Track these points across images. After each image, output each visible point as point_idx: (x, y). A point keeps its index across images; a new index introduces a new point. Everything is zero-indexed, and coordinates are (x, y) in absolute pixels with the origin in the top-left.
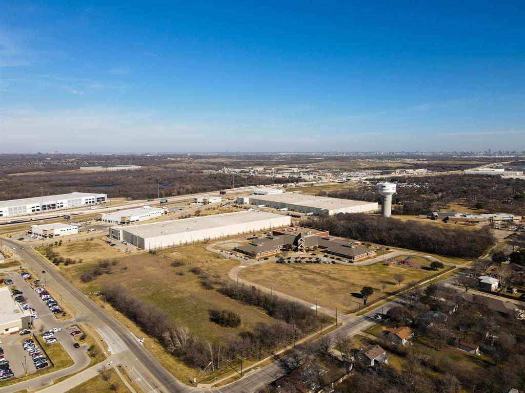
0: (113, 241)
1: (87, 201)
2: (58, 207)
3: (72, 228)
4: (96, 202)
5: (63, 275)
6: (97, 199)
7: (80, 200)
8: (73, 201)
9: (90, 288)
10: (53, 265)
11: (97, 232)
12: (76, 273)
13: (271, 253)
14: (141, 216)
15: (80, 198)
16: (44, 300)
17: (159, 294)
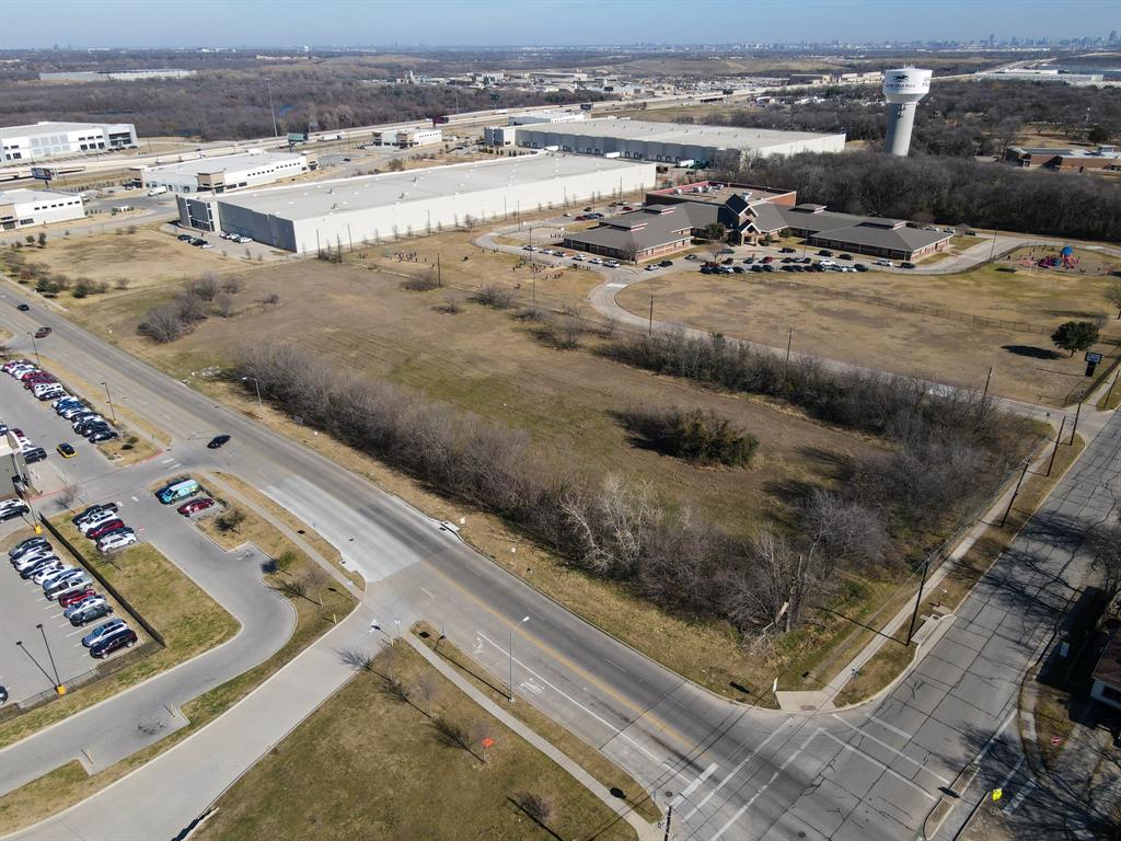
0: (196, 234)
1: (83, 143)
2: (8, 157)
3: (65, 200)
4: (108, 146)
5: (82, 324)
6: (112, 136)
7: (64, 139)
8: (45, 141)
9: (184, 357)
10: (40, 296)
11: (138, 213)
12: (121, 318)
13: (671, 250)
14: (251, 172)
15: (63, 133)
16: (43, 398)
17: (414, 369)
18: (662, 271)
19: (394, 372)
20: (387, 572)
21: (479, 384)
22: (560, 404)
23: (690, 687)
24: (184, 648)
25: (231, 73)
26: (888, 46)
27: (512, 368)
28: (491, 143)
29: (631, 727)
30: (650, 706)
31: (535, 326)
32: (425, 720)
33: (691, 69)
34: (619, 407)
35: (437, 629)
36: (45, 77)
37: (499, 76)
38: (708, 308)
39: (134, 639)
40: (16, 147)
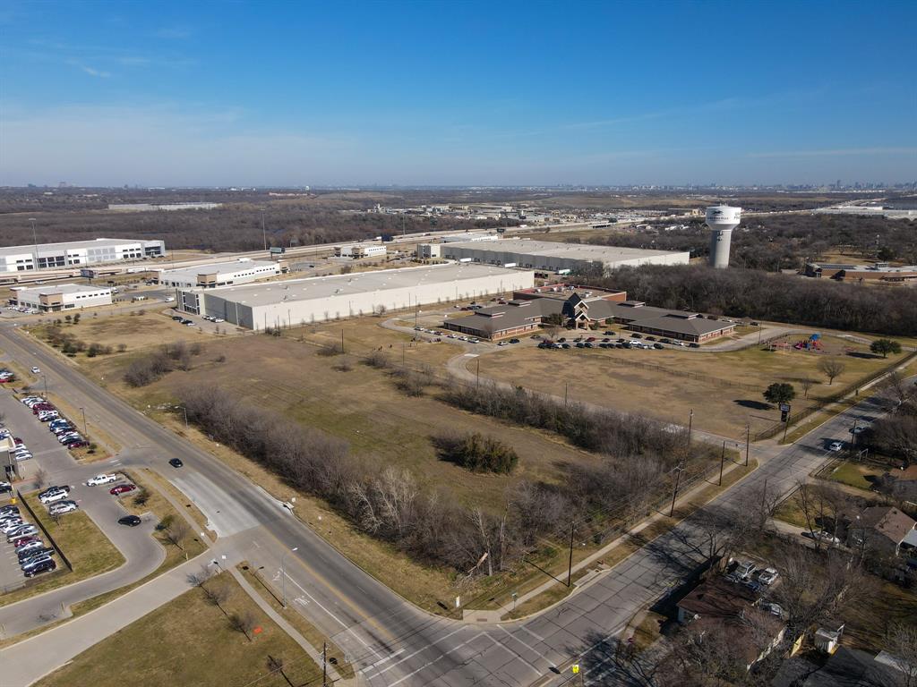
0: (186, 316)
1: (125, 253)
2: (70, 262)
3: (99, 292)
4: (143, 255)
5: (87, 374)
6: (147, 249)
7: (113, 250)
8: (98, 252)
9: (148, 397)
10: (64, 356)
11: (150, 302)
12: (112, 371)
13: (522, 332)
14: (237, 274)
15: (112, 247)
16: (43, 421)
17: (304, 407)
18: (510, 346)
19: (290, 409)
20: (234, 531)
21: (345, 417)
22: (396, 432)
23: (408, 605)
24: (84, 572)
25: (247, 205)
26: (755, 188)
27: (371, 407)
28: (421, 256)
29: (357, 626)
30: (374, 614)
31: (399, 380)
32: (223, 616)
33: (594, 203)
34: (435, 434)
35: (255, 567)
36: (112, 207)
37: (445, 208)
38: (530, 372)
39: (54, 566)
40: (77, 255)
